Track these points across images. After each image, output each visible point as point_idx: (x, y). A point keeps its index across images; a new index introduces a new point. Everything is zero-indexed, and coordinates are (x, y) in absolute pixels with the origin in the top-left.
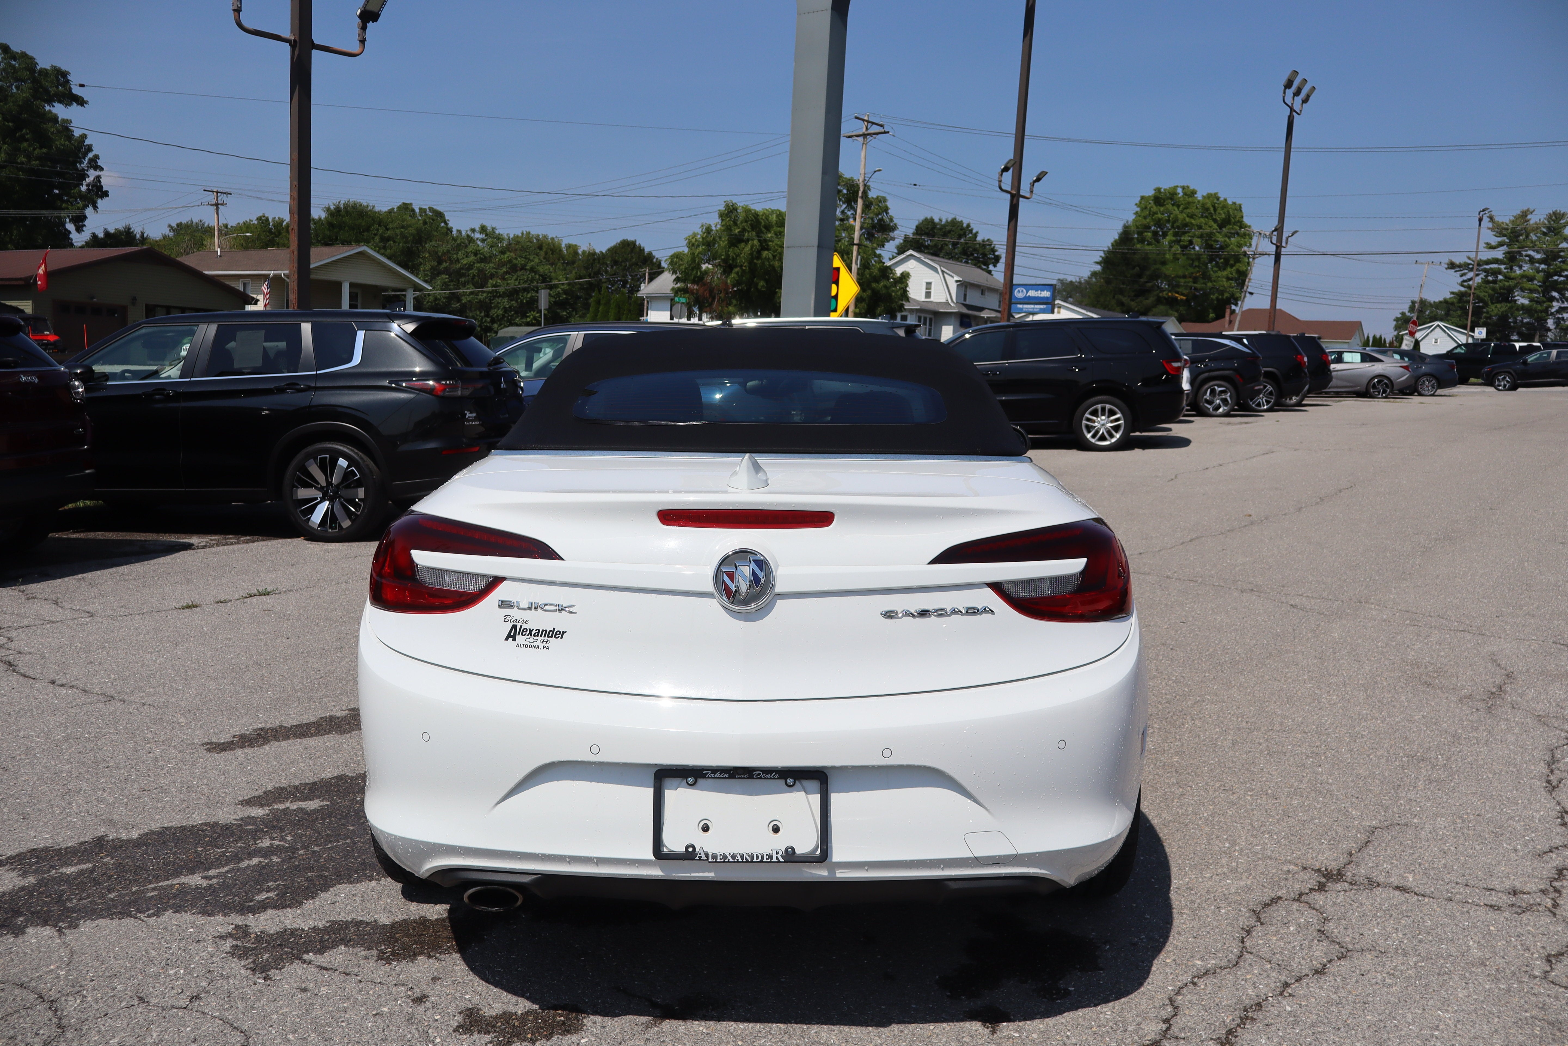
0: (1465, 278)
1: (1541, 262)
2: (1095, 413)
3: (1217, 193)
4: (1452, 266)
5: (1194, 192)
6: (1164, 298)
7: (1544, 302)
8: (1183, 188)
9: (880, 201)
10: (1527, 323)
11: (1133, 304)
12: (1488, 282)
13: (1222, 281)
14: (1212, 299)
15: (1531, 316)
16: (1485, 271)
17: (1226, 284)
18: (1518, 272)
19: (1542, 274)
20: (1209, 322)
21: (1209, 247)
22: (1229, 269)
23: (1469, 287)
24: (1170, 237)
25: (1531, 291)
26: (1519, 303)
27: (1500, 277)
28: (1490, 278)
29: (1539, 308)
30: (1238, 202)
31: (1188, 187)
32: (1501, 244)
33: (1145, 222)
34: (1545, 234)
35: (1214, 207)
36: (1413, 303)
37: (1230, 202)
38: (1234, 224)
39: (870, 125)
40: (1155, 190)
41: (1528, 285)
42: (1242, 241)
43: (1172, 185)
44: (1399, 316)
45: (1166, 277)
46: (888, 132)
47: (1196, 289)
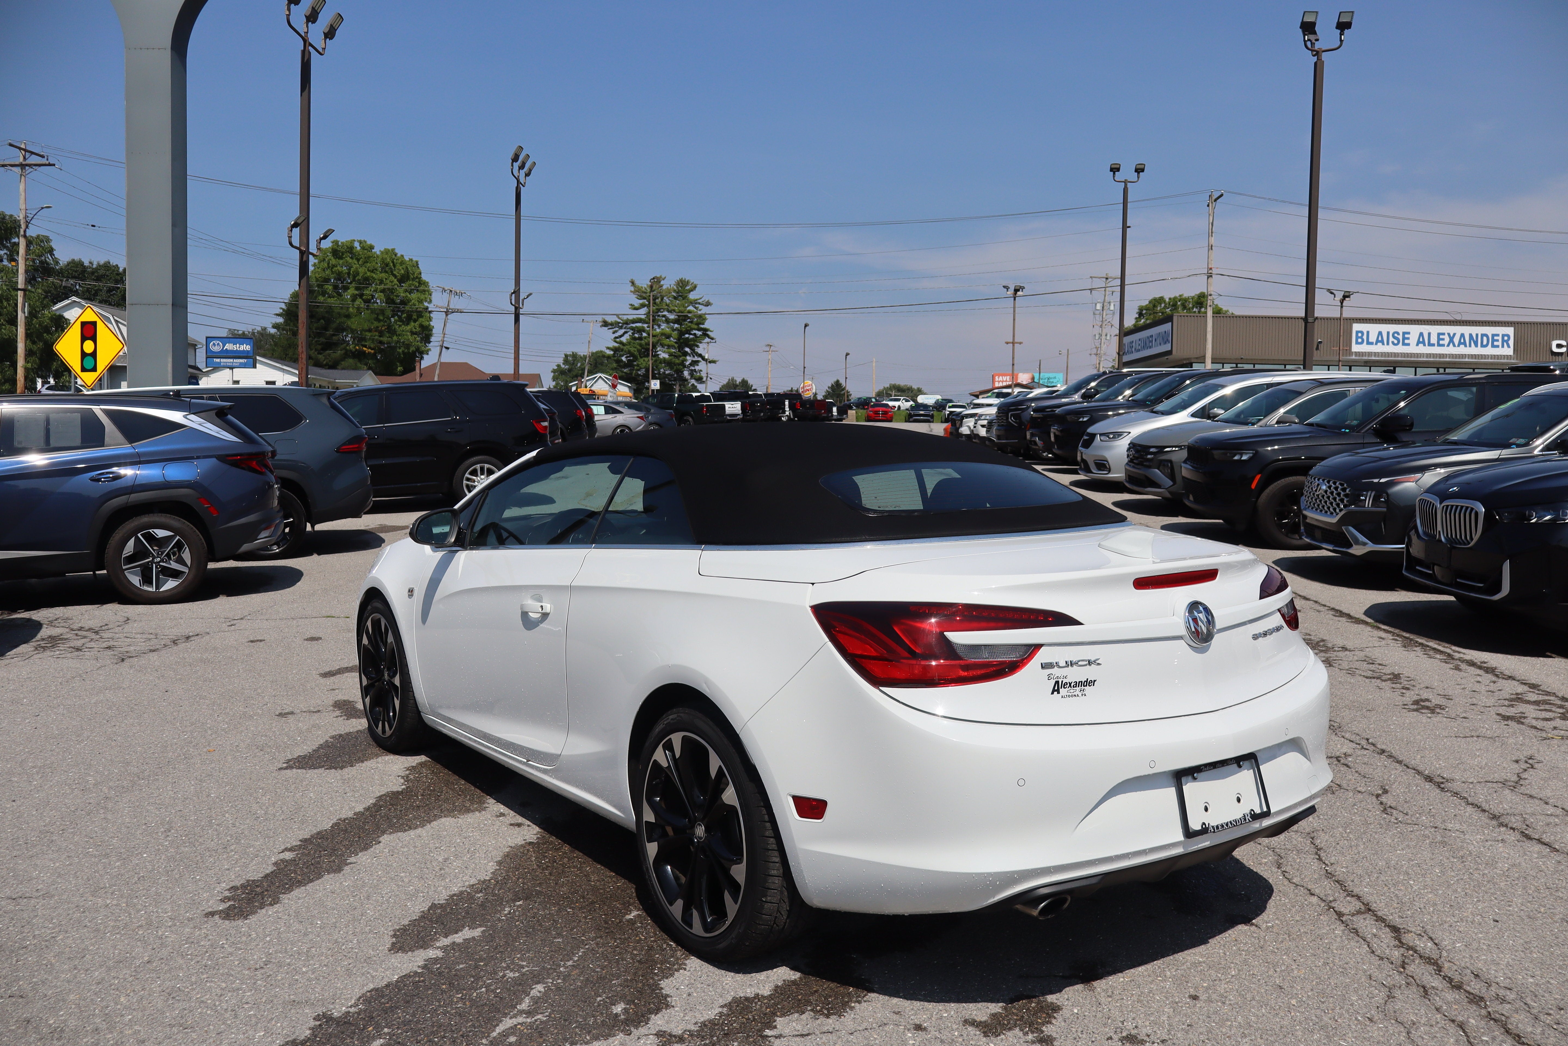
0: (617, 335)
1: (675, 321)
2: (475, 473)
3: (394, 249)
4: (605, 324)
5: (372, 247)
6: (351, 351)
7: (680, 356)
8: (360, 242)
9: (42, 241)
10: (669, 374)
11: (321, 357)
12: (635, 339)
13: (407, 335)
14: (399, 353)
15: (671, 369)
16: (632, 328)
17: (411, 338)
18: (658, 330)
19: (676, 332)
20: (396, 375)
21: (390, 301)
22: (412, 324)
23: (621, 343)
24: (352, 291)
25: (669, 347)
26: (661, 357)
27: (644, 335)
28: (636, 335)
29: (677, 361)
30: (414, 259)
31: (366, 242)
32: (643, 306)
33: (323, 275)
34: (675, 298)
35: (393, 262)
36: (566, 356)
37: (407, 258)
38: (413, 279)
39: (28, 155)
40: (332, 242)
41: (667, 341)
42: (422, 297)
43: (349, 239)
44: (556, 368)
45: (353, 331)
46: (54, 165)
47: (381, 342)
